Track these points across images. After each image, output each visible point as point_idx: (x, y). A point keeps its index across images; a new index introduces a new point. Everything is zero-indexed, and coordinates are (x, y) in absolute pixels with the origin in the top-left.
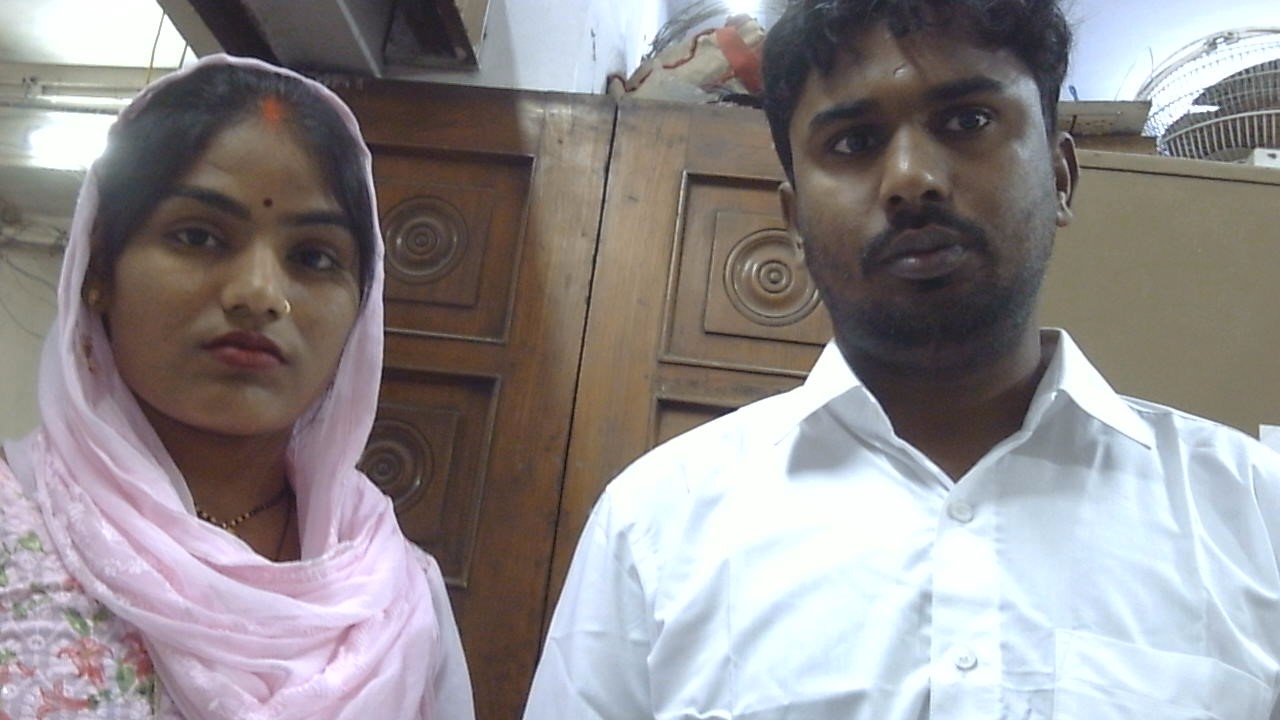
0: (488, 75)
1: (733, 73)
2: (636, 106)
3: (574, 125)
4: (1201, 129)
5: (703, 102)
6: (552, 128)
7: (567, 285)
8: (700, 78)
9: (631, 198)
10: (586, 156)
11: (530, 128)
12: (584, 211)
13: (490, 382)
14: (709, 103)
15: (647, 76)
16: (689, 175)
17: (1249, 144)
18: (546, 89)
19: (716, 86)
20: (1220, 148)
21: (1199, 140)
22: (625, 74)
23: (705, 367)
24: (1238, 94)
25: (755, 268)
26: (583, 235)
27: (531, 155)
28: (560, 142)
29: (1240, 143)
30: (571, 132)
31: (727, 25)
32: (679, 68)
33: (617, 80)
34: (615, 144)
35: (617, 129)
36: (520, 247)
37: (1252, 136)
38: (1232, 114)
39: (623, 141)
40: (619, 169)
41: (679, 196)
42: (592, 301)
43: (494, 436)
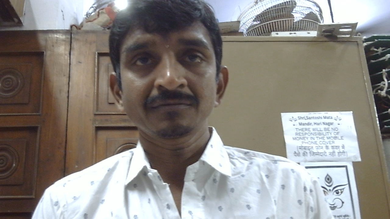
0: (27, 26)
3: (57, 40)
4: (256, 28)
5: (101, 30)
6: (49, 41)
7: (60, 93)
8: (101, 23)
9: (79, 62)
10: (62, 49)
12: (64, 68)
13: (37, 127)
14: (103, 30)
16: (98, 53)
17: (270, 31)
19: (106, 26)
20: (262, 33)
21: (256, 32)
22: (77, 25)
23: (110, 114)
24: (265, 17)
26: (64, 75)
27: (44, 51)
28: (53, 46)
29: (267, 31)
30: (57, 43)
31: (108, 7)
33: (74, 27)
34: (72, 45)
35: (72, 40)
36: (42, 81)
37: (271, 29)
38: (264, 23)
39: (75, 45)
40: (75, 53)
41: (95, 60)
42: (70, 98)
43: (40, 146)
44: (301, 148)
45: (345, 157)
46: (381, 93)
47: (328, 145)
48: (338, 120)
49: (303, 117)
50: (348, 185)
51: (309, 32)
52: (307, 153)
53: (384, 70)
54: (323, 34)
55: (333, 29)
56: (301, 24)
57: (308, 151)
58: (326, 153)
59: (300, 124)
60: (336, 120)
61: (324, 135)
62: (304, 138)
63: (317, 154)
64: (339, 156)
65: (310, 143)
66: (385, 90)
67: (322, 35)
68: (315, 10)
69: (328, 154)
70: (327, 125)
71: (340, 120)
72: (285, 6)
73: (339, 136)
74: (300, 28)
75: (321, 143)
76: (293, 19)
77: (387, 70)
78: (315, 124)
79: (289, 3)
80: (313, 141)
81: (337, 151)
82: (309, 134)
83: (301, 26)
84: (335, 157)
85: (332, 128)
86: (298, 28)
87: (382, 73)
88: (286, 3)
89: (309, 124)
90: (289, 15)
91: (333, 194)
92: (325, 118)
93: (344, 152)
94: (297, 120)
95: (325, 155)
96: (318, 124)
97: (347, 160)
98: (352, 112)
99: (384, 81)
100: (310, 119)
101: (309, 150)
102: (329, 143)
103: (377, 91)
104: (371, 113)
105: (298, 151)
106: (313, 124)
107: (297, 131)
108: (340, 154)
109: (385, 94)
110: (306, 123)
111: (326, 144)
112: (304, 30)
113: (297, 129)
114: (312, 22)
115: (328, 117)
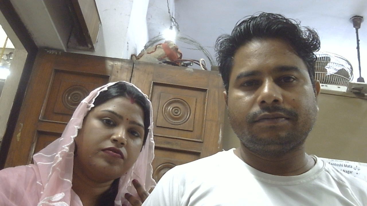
0: (97, 53)
1: (166, 56)
2: (139, 63)
3: (121, 68)
5: (158, 63)
6: (115, 68)
8: (157, 56)
10: (125, 76)
11: (109, 68)
14: (159, 63)
15: (142, 55)
16: (153, 83)
18: (114, 57)
19: (162, 59)
22: (136, 55)
25: (171, 109)
27: (109, 75)
28: (118, 72)
30: (121, 69)
31: (165, 43)
32: (151, 54)
33: (134, 56)
34: (133, 73)
35: (134, 69)
39: (135, 73)
41: (151, 88)
51: (339, 86)
54: (352, 90)
55: (361, 88)
56: (333, 78)
60: (355, 169)
67: (351, 92)
68: (347, 68)
71: (358, 170)
72: (320, 61)
74: (332, 82)
76: (326, 73)
79: (324, 58)
83: (332, 80)
86: (330, 81)
88: (322, 58)
90: (323, 69)
92: (345, 166)
112: (335, 84)
114: (343, 78)
115: (348, 166)
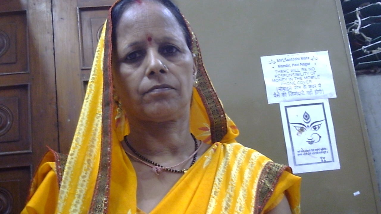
6: (31, 0)
7: (46, 50)
9: (62, 18)
10: (44, 7)
11: (24, 1)
12: (47, 25)
13: (27, 85)
16: (79, 8)
26: (48, 33)
27: (26, 10)
28: (35, 4)
30: (38, 0)
34: (53, 2)
36: (28, 40)
39: (55, 1)
40: (56, 10)
41: (77, 16)
42: (55, 54)
43: (31, 103)
44: (280, 89)
45: (322, 94)
46: (355, 31)
47: (305, 85)
48: (314, 60)
49: (282, 60)
50: (324, 121)
52: (286, 93)
53: (357, 9)
57: (287, 92)
58: (303, 92)
59: (279, 66)
60: (313, 60)
61: (301, 75)
62: (283, 79)
63: (296, 93)
64: (316, 94)
65: (288, 84)
66: (359, 28)
69: (305, 93)
70: (304, 65)
71: (316, 60)
73: (316, 75)
75: (299, 83)
77: (360, 8)
78: (293, 65)
80: (292, 81)
81: (314, 89)
82: (287, 75)
84: (312, 95)
85: (309, 68)
87: (356, 12)
89: (287, 66)
91: (311, 130)
92: (302, 58)
93: (320, 90)
94: (275, 63)
95: (303, 94)
96: (296, 65)
97: (324, 97)
98: (327, 51)
99: (357, 19)
100: (288, 61)
101: (288, 90)
102: (306, 82)
103: (351, 30)
104: (346, 51)
105: (278, 92)
106: (291, 65)
107: (276, 73)
108: (317, 92)
109: (359, 32)
110: (284, 65)
111: (304, 83)
113: (276, 71)
115: (305, 58)
